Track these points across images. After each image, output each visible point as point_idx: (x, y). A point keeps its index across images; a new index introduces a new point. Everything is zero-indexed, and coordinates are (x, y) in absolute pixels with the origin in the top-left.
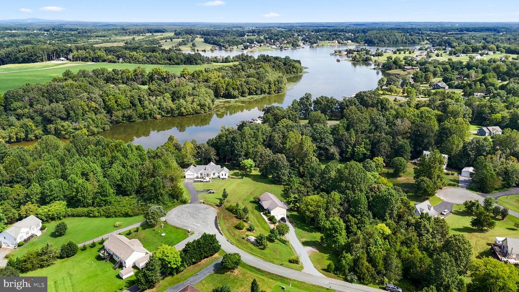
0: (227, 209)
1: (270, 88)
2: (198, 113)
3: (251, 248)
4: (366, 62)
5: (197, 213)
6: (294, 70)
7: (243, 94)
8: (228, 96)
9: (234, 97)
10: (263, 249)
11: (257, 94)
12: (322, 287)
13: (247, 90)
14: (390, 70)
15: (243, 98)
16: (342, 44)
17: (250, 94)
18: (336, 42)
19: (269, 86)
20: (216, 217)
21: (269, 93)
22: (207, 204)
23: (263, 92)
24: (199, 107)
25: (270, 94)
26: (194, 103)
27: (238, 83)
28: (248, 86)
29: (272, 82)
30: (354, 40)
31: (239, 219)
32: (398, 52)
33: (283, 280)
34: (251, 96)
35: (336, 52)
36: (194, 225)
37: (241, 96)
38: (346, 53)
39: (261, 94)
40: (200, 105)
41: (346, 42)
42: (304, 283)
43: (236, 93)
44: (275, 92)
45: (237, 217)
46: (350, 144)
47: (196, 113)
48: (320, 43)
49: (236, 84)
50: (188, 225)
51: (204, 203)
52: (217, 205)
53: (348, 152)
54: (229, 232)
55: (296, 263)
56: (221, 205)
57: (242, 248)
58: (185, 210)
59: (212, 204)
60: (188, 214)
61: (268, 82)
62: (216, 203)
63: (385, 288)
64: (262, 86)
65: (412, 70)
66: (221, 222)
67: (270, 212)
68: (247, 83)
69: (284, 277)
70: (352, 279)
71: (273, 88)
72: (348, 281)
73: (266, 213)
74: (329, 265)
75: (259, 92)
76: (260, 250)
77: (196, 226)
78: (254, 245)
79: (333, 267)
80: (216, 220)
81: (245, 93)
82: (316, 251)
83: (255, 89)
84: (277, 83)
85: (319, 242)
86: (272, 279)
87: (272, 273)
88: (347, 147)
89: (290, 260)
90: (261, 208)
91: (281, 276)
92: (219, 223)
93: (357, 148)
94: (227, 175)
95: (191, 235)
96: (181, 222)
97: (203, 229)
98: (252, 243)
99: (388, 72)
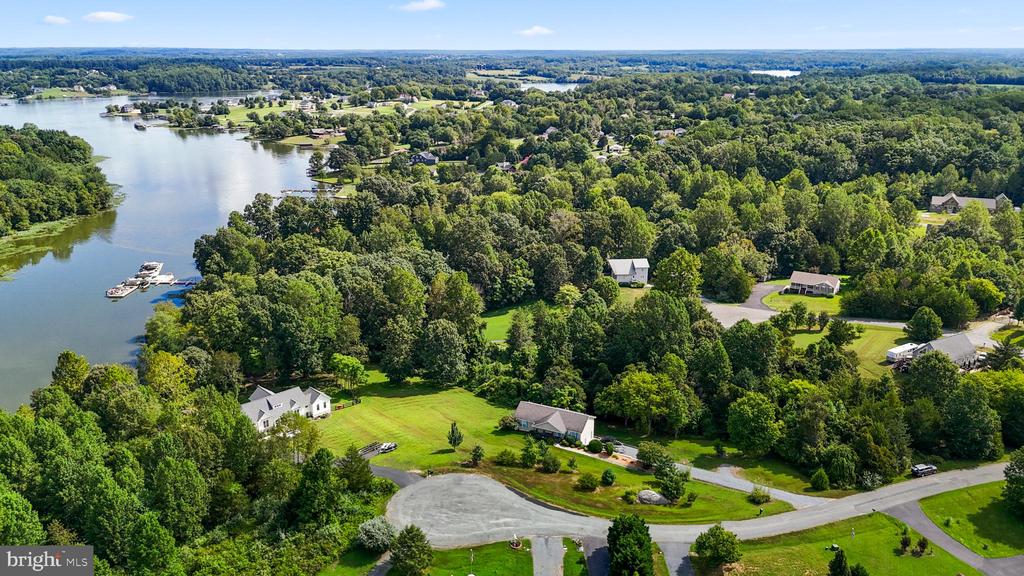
0: (500, 463)
1: (79, 200)
6: (77, 153)
7: (15, 222)
10: (689, 505)
11: (51, 219)
13: (25, 213)
15: (21, 233)
16: (97, 93)
17: (35, 219)
18: (82, 88)
19: (77, 193)
20: (508, 488)
21: (83, 211)
22: (442, 472)
23: (65, 210)
25: (87, 213)
28: (22, 201)
29: (80, 183)
30: (124, 84)
34: (38, 227)
35: (110, 110)
37: (13, 228)
39: (63, 216)
41: (105, 88)
44: (95, 205)
45: (545, 471)
46: (497, 273)
48: (46, 93)
50: (486, 530)
51: (432, 473)
52: (463, 466)
53: (495, 290)
54: (584, 504)
55: (767, 501)
56: (475, 462)
57: (658, 521)
58: (420, 506)
59: (451, 468)
60: (444, 510)
61: (71, 186)
62: (456, 464)
63: (915, 475)
64: (60, 195)
65: (328, 136)
66: (534, 493)
67: (577, 438)
68: (18, 193)
69: (798, 532)
70: (873, 481)
71: (89, 199)
72: (867, 489)
73: (572, 441)
74: (820, 477)
75: (56, 212)
76: (688, 509)
77: (506, 524)
78: (665, 505)
79: (826, 478)
80: (522, 496)
81: (22, 220)
82: (738, 469)
83: (45, 206)
84: (91, 184)
85: (712, 456)
86: (790, 545)
87: (773, 535)
88: (494, 281)
89: (755, 500)
90: (550, 437)
91: (792, 533)
92: (536, 497)
93: (513, 278)
94: (328, 404)
95: (530, 547)
96: (458, 532)
97: (530, 522)
98: (658, 503)
99: (282, 142)
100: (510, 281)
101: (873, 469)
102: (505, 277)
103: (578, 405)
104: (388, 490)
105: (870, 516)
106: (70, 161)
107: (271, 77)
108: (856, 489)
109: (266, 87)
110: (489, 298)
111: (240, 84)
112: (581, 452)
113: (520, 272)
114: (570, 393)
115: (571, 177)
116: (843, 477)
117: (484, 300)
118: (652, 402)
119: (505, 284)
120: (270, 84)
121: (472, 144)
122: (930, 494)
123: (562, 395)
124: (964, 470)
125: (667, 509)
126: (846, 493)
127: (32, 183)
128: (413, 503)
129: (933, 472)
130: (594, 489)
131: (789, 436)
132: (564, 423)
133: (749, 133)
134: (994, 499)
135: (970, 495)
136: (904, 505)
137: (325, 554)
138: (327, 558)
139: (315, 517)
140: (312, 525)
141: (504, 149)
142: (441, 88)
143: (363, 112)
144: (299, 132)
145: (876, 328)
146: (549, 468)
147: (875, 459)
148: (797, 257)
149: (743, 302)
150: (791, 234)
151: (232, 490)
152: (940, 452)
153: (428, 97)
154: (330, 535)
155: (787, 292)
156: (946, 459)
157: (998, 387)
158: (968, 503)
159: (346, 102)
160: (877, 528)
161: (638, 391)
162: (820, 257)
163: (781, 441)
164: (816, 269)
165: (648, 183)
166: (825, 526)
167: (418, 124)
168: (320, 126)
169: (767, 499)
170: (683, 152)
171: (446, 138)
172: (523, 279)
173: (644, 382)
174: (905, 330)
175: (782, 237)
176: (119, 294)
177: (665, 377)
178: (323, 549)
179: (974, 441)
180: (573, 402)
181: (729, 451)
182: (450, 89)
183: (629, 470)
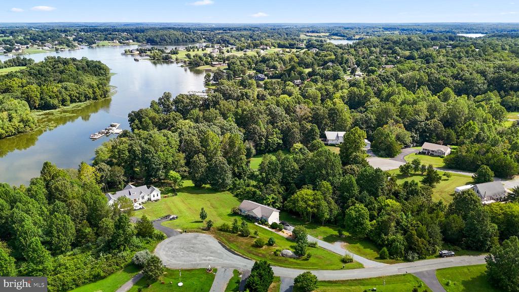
0: (221, 230)
1: (94, 93)
2: (21, 132)
3: (295, 263)
4: (167, 60)
5: (193, 246)
6: (102, 72)
7: (63, 102)
8: (45, 106)
9: (54, 107)
10: (307, 260)
11: (80, 101)
12: (398, 276)
13: (68, 98)
14: (199, 66)
15: (65, 107)
16: (124, 43)
17: (72, 101)
18: (117, 42)
19: (93, 90)
20: (219, 242)
21: (95, 98)
22: (191, 232)
23: (87, 97)
24: (22, 125)
25: (97, 99)
26: (14, 120)
27: (55, 90)
28: (67, 93)
29: (95, 85)
30: (136, 39)
31: (245, 237)
32: (192, 50)
33: (363, 283)
34: (74, 105)
35: (126, 52)
36: (205, 260)
37: (62, 105)
38: (138, 52)
39: (86, 100)
40: (22, 121)
41: (128, 41)
42: (381, 277)
43: (56, 102)
44: (101, 96)
45: (242, 235)
46: (263, 136)
47: (19, 132)
48: (101, 43)
49: (53, 92)
50: (198, 262)
51: (186, 231)
52: (203, 230)
53: (262, 144)
54: (254, 254)
55: (351, 262)
56: (208, 228)
57: (287, 266)
58: (172, 247)
59: (196, 230)
60: (183, 250)
61: (91, 86)
62: (200, 228)
63: (441, 256)
64: (85, 90)
65: (220, 66)
66: (231, 246)
67: (266, 221)
68: (66, 89)
69: (359, 280)
70: (413, 257)
71: (98, 92)
72: (409, 261)
73: (264, 221)
74: (384, 252)
75: (83, 98)
76: (306, 262)
77: (209, 260)
78: (294, 258)
79: (387, 253)
80: (224, 246)
81: (67, 101)
82: (346, 244)
83: (78, 95)
84: (100, 86)
85: (335, 235)
86: (352, 286)
87: (344, 279)
88: (261, 139)
89: (344, 261)
90: (251, 219)
91: (356, 280)
92: (231, 248)
93: (271, 138)
94: (159, 195)
95: (216, 272)
96: (185, 261)
97: (222, 260)
98: (291, 257)
99: (198, 68)
100: (270, 140)
101: (414, 250)
102: (267, 138)
103: (277, 204)
104: (161, 238)
105: (404, 275)
106: (99, 75)
107: (204, 36)
108: (403, 260)
109: (201, 41)
110: (258, 148)
111: (189, 40)
112: (267, 228)
113: (275, 136)
114: (273, 198)
115: (326, 88)
116: (397, 253)
117: (256, 149)
118: (309, 205)
119: (267, 142)
120: (203, 40)
121: (285, 71)
122: (440, 268)
123: (269, 199)
124: (472, 256)
125: (295, 261)
126: (397, 261)
127: (73, 84)
128: (170, 245)
129: (452, 255)
130: (262, 247)
131: (376, 229)
132: (262, 212)
133: (428, 67)
134: (482, 273)
135: (468, 269)
136: (427, 271)
137: (117, 266)
138: (118, 267)
139: (118, 247)
140: (116, 251)
141: (300, 73)
142: (282, 43)
143: (240, 54)
144: (207, 63)
145: (460, 176)
146: (244, 234)
147: (415, 245)
148: (431, 134)
149: (393, 157)
150: (429, 122)
151: (86, 231)
152: (460, 245)
153: (275, 47)
154: (123, 256)
155: (420, 153)
156: (463, 249)
157: (501, 211)
158: (465, 274)
159: (234, 49)
160: (404, 282)
161: (303, 199)
162: (444, 135)
163: (371, 231)
164: (441, 142)
165: (364, 92)
166: (376, 278)
167: (264, 60)
168: (217, 61)
169: (351, 261)
170: (387, 77)
171: (275, 67)
172: (276, 139)
173: (306, 195)
174: (473, 177)
175: (423, 124)
176: (96, 137)
177: (319, 193)
178: (117, 263)
179: (479, 240)
180: (274, 203)
181: (346, 234)
182: (287, 43)
183: (287, 239)
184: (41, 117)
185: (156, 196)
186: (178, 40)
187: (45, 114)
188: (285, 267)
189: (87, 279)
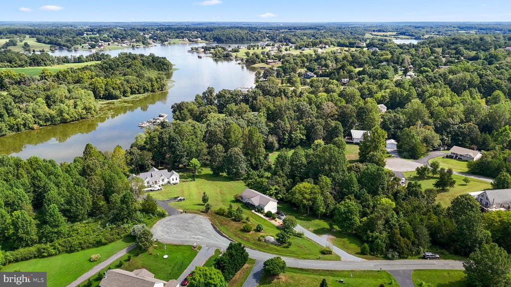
0: (217, 213)
1: (152, 86)
2: (84, 118)
3: (275, 249)
4: (227, 57)
5: (187, 225)
6: (165, 67)
7: (124, 93)
8: (109, 97)
9: (116, 98)
10: (287, 247)
11: (139, 93)
12: (372, 271)
13: (129, 90)
14: (254, 64)
15: (126, 98)
16: (193, 41)
17: (132, 93)
18: (187, 40)
19: (152, 83)
20: (212, 224)
21: (153, 91)
22: (190, 213)
23: (146, 90)
24: (84, 112)
25: (154, 92)
26: (78, 107)
27: (118, 82)
28: (129, 85)
29: (154, 79)
30: (204, 38)
31: (237, 221)
32: (252, 48)
33: (333, 274)
34: (134, 96)
35: (192, 49)
36: (194, 238)
37: (123, 96)
38: (203, 50)
39: (144, 92)
40: (85, 108)
41: (196, 40)
43: (117, 93)
44: (158, 89)
45: (234, 220)
46: (287, 131)
47: (82, 118)
48: (172, 41)
49: (116, 84)
50: (187, 239)
51: (186, 212)
52: (202, 212)
53: (285, 139)
54: (239, 237)
55: (330, 254)
56: (206, 211)
57: (266, 251)
58: (169, 224)
59: (195, 211)
60: (178, 228)
61: (150, 80)
62: (199, 210)
63: (424, 258)
64: (144, 83)
65: (274, 64)
67: (262, 209)
68: (128, 82)
69: (331, 271)
70: (393, 256)
71: (156, 86)
72: (389, 259)
73: (260, 210)
74: (365, 248)
75: (142, 91)
76: (286, 249)
77: (198, 239)
78: (276, 245)
79: (368, 249)
80: (215, 228)
81: (127, 93)
82: (333, 237)
83: (137, 87)
84: (159, 80)
85: (327, 229)
86: (321, 275)
87: (316, 269)
88: (284, 134)
89: (323, 253)
90: (249, 206)
91: (328, 270)
92: (221, 230)
94: (178, 179)
95: (200, 250)
96: (175, 238)
97: (208, 240)
98: (272, 243)
99: (253, 66)
100: (293, 135)
101: (394, 249)
102: (291, 133)
103: (279, 195)
104: (162, 215)
105: (378, 271)
106: (162, 70)
107: (268, 35)
108: (383, 257)
109: (264, 40)
110: (281, 142)
111: (253, 39)
112: (262, 216)
113: (298, 131)
114: (276, 189)
116: (377, 249)
117: (279, 143)
119: (291, 138)
120: (267, 39)
121: (335, 69)
122: (419, 269)
123: (271, 189)
124: (458, 261)
125: (276, 247)
126: (377, 258)
127: (135, 77)
128: (169, 222)
129: (436, 258)
130: (249, 232)
132: (260, 201)
134: (462, 279)
135: (449, 274)
136: (403, 270)
137: (118, 235)
138: (119, 237)
139: (122, 220)
140: (120, 223)
141: (350, 72)
142: (342, 42)
143: (297, 52)
144: (262, 61)
146: (237, 219)
147: (397, 244)
148: (464, 138)
150: (463, 126)
151: (101, 204)
152: (448, 250)
153: (334, 45)
154: (124, 228)
155: (447, 157)
156: (451, 253)
157: (498, 219)
158: (444, 277)
159: (293, 47)
160: (376, 277)
164: (475, 147)
165: (405, 93)
166: (347, 271)
167: (318, 58)
168: (272, 59)
169: (330, 253)
171: (326, 66)
172: (299, 135)
173: (304, 188)
174: (491, 184)
175: (456, 127)
176: (143, 125)
177: (317, 187)
178: (118, 233)
180: (277, 193)
181: (336, 227)
183: (278, 228)
184: (103, 106)
185: (175, 179)
186: (243, 38)
187: (107, 104)
188: (264, 252)
189: (91, 244)
